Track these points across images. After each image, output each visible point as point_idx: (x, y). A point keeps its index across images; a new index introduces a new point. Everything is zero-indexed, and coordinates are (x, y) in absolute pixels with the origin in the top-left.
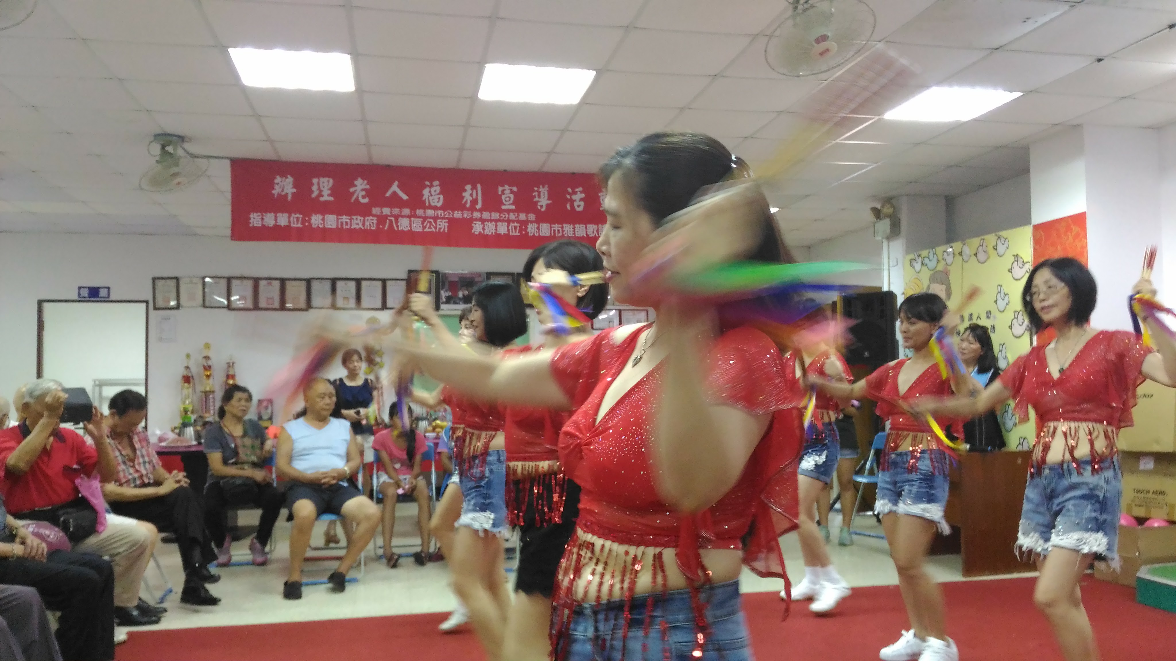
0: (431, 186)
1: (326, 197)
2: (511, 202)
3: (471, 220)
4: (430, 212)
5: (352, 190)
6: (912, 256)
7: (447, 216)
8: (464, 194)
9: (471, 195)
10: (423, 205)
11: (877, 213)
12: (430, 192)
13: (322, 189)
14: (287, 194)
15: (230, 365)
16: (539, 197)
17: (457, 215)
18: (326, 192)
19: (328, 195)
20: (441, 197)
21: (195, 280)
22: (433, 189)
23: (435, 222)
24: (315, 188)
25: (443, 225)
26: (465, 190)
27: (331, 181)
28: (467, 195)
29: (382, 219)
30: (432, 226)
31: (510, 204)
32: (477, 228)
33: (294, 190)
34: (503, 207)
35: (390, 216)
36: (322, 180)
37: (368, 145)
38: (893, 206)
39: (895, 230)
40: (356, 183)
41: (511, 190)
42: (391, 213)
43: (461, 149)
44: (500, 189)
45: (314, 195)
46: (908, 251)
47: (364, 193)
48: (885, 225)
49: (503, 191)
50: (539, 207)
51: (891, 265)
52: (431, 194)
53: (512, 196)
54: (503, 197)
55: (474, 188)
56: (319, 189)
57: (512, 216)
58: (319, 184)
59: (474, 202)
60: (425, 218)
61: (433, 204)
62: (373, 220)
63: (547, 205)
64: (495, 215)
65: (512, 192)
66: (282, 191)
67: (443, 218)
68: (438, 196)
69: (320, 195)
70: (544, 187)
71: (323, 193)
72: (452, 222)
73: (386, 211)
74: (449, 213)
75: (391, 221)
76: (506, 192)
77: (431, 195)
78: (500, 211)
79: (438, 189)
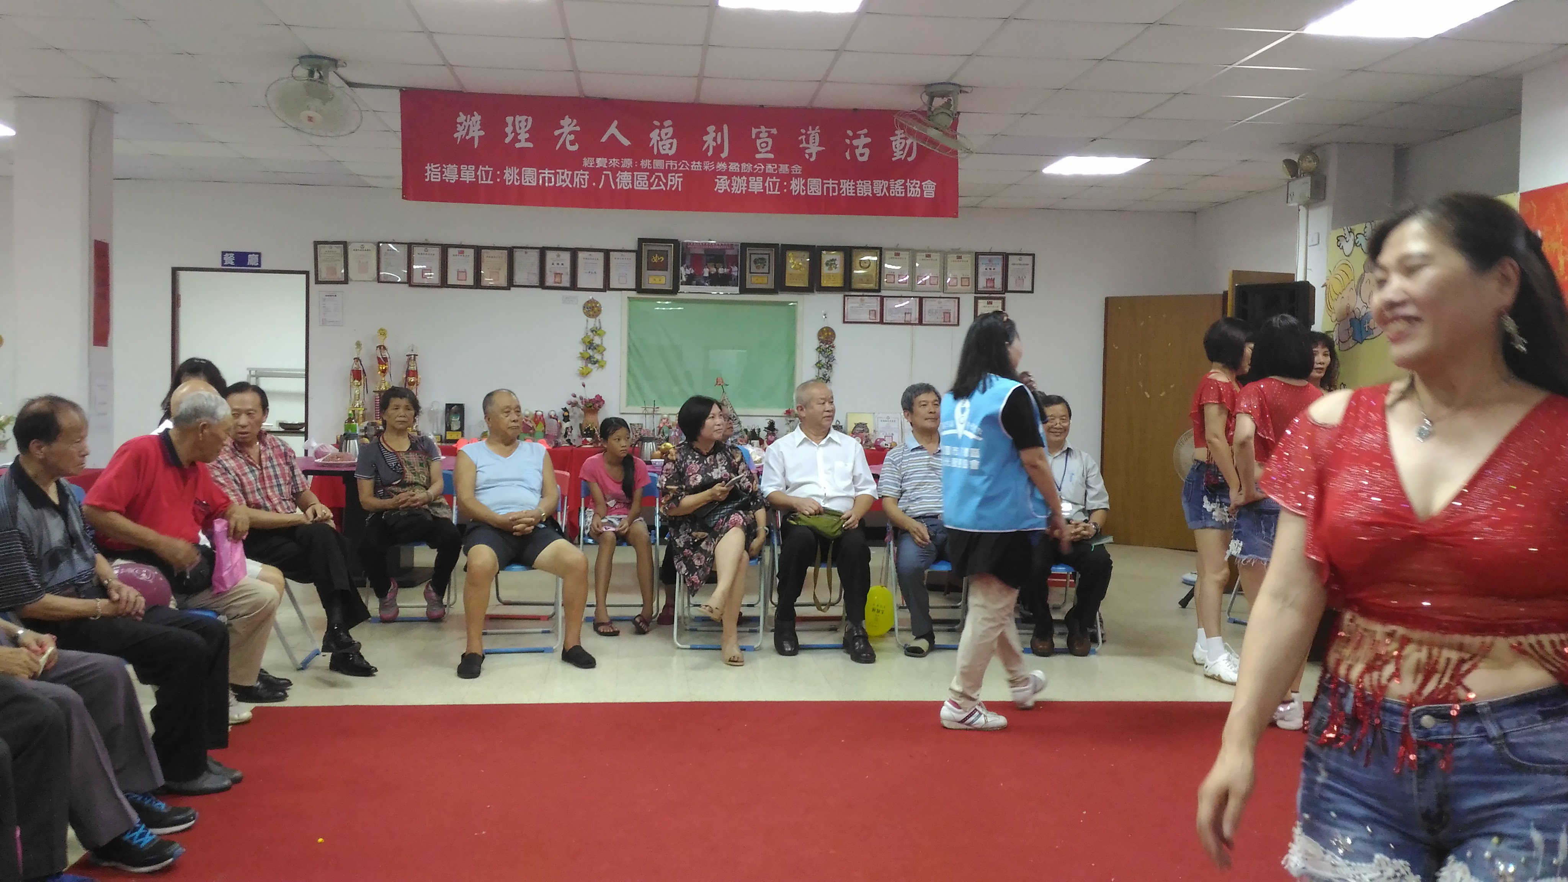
0: (662, 127)
1: (523, 143)
2: (769, 148)
3: (716, 173)
4: (659, 164)
5: (557, 133)
6: (1340, 232)
7: (681, 169)
8: (705, 138)
9: (715, 139)
10: (651, 155)
11: (1293, 168)
12: (659, 135)
13: (518, 131)
14: (473, 138)
15: (412, 358)
16: (807, 142)
17: (696, 166)
18: (523, 136)
19: (527, 140)
20: (675, 141)
21: (367, 247)
22: (663, 131)
23: (666, 178)
24: (509, 130)
25: (675, 181)
26: (708, 133)
27: (530, 119)
28: (709, 140)
29: (595, 173)
30: (661, 182)
31: (766, 152)
32: (722, 184)
33: (482, 133)
34: (758, 156)
35: (605, 169)
36: (518, 118)
37: (575, 70)
38: (1316, 158)
39: (1318, 194)
40: (562, 122)
41: (769, 132)
42: (607, 165)
43: (701, 77)
44: (754, 131)
45: (507, 140)
46: (1336, 223)
47: (572, 137)
48: (1302, 187)
49: (758, 136)
50: (807, 156)
51: (1309, 244)
52: (661, 138)
53: (770, 141)
54: (759, 142)
55: (719, 129)
56: (514, 131)
57: (770, 168)
58: (514, 125)
59: (719, 149)
60: (652, 172)
61: (662, 152)
62: (584, 175)
63: (818, 153)
64: (747, 167)
65: (770, 135)
66: (467, 134)
67: (677, 172)
68: (671, 141)
69: (516, 140)
70: (813, 129)
71: (519, 137)
72: (688, 176)
73: (601, 162)
74: (685, 164)
75: (607, 176)
76: (761, 135)
77: (661, 140)
78: (754, 161)
79: (670, 131)
